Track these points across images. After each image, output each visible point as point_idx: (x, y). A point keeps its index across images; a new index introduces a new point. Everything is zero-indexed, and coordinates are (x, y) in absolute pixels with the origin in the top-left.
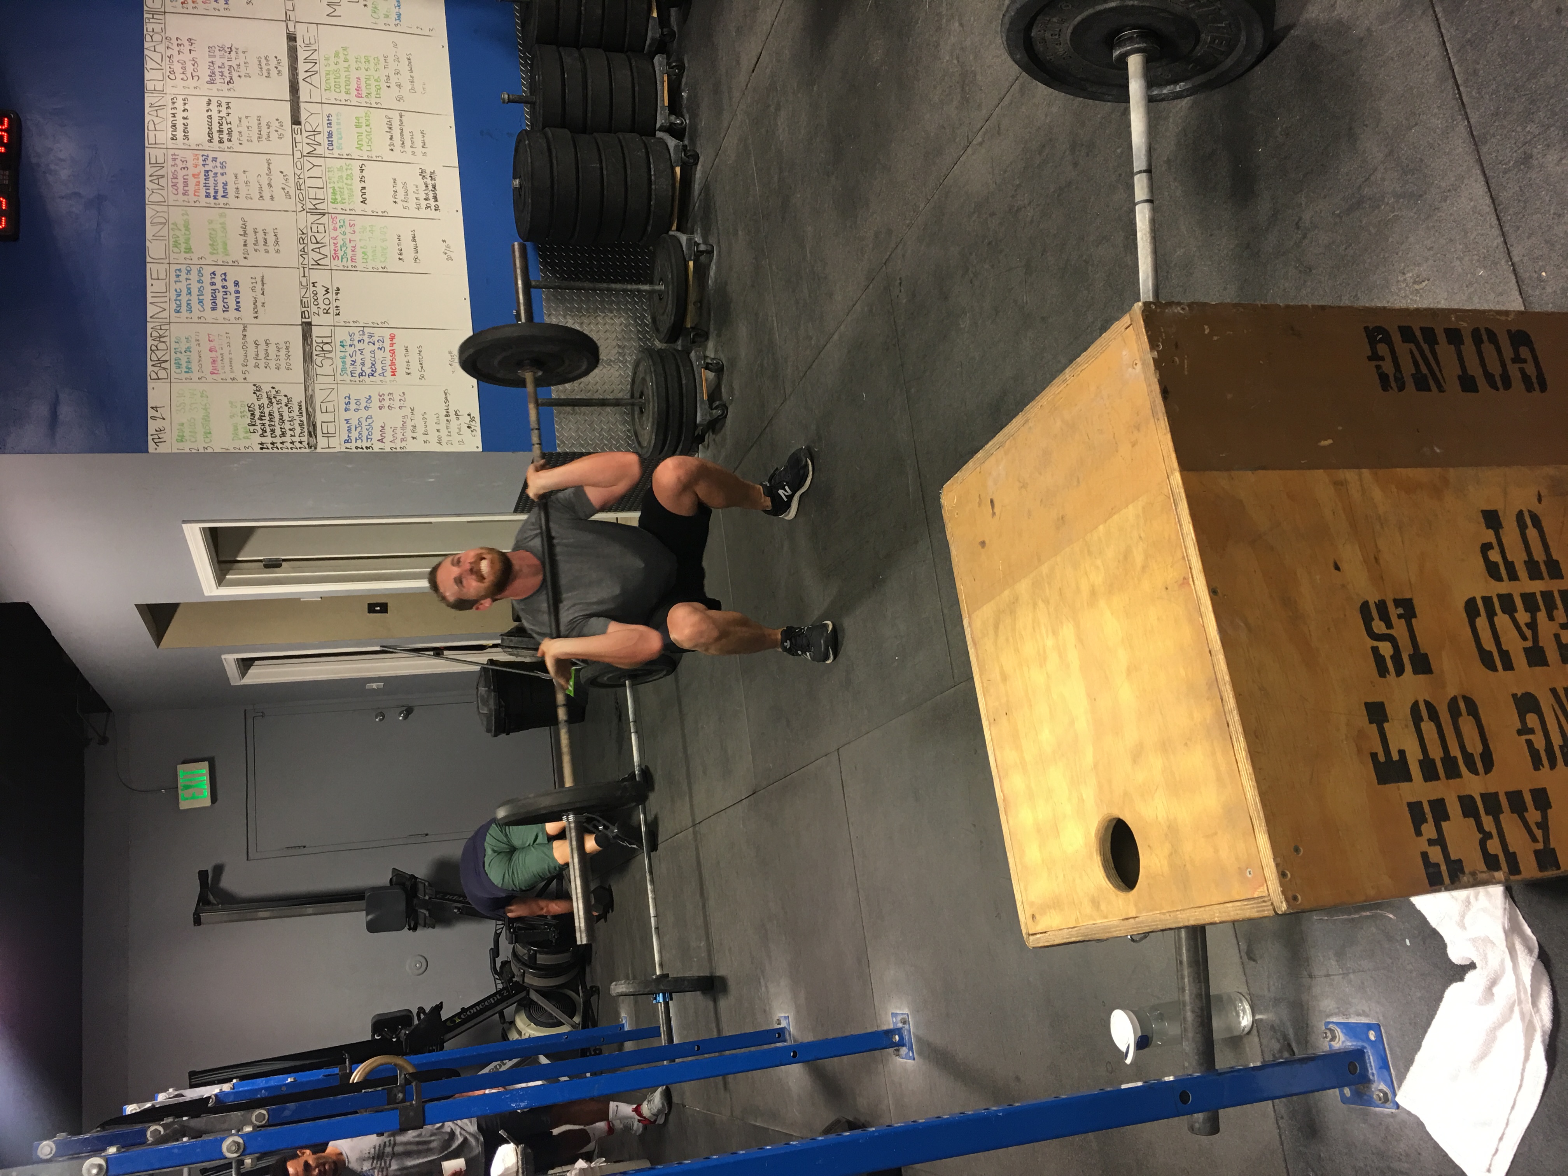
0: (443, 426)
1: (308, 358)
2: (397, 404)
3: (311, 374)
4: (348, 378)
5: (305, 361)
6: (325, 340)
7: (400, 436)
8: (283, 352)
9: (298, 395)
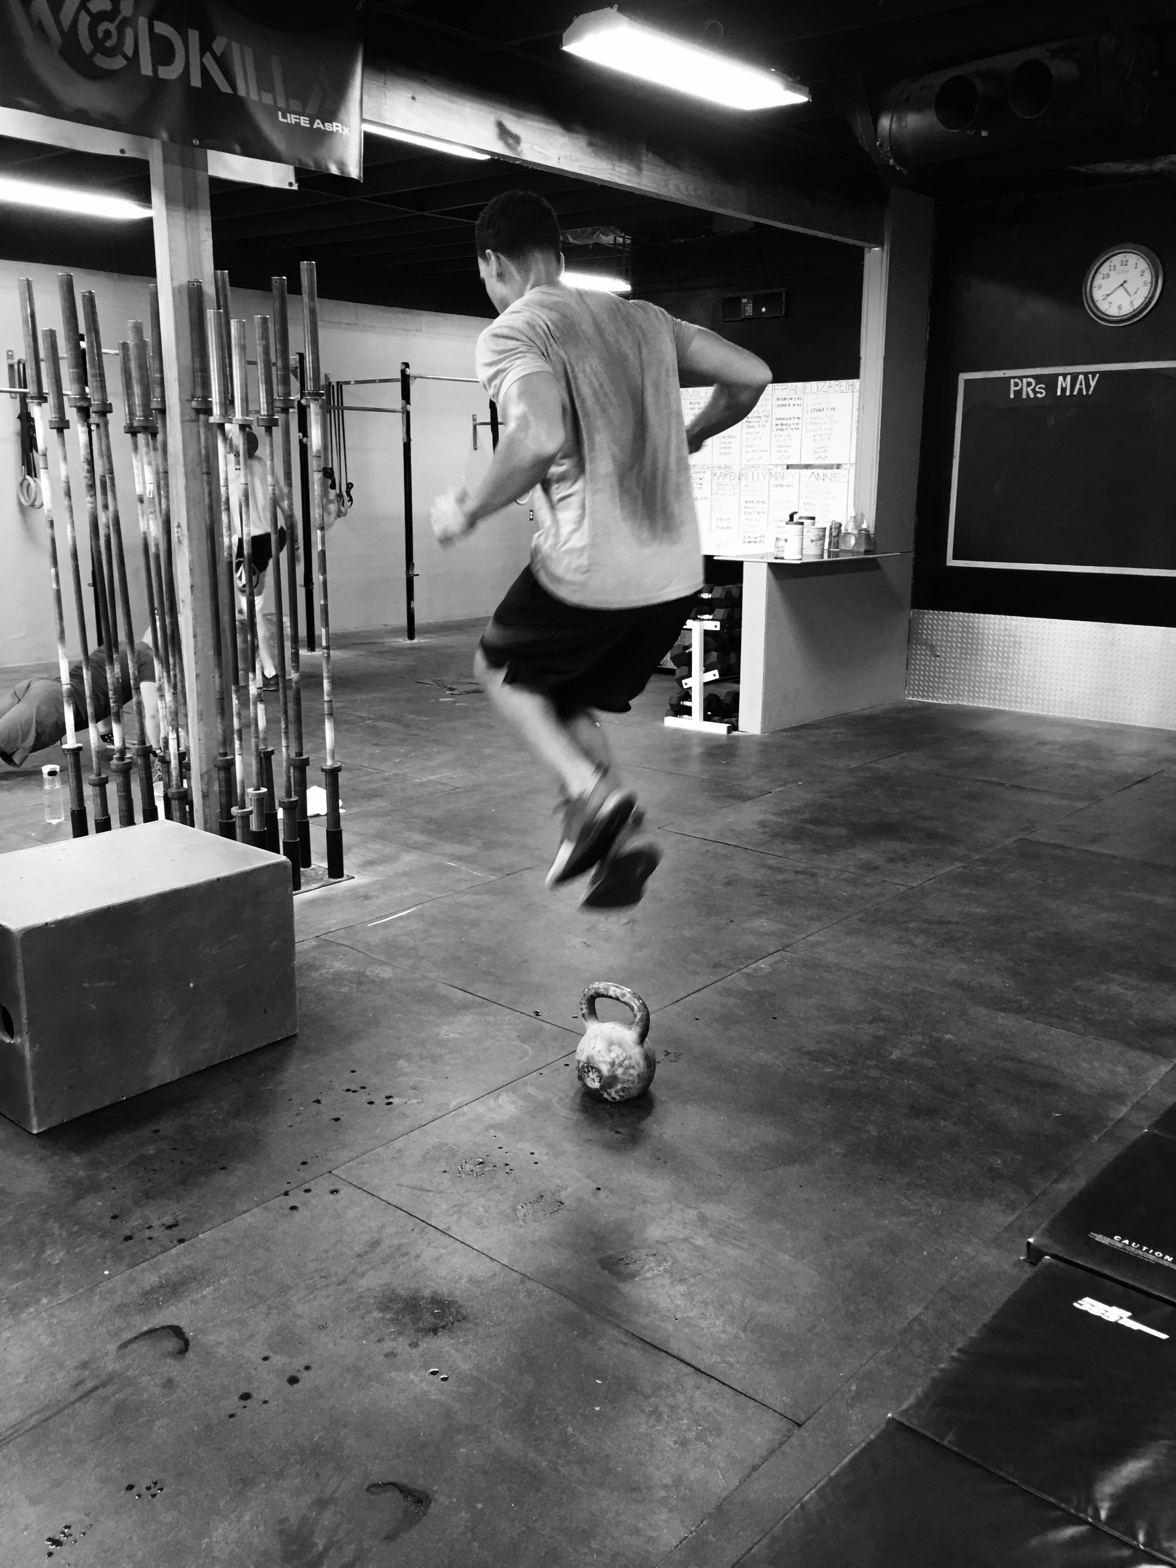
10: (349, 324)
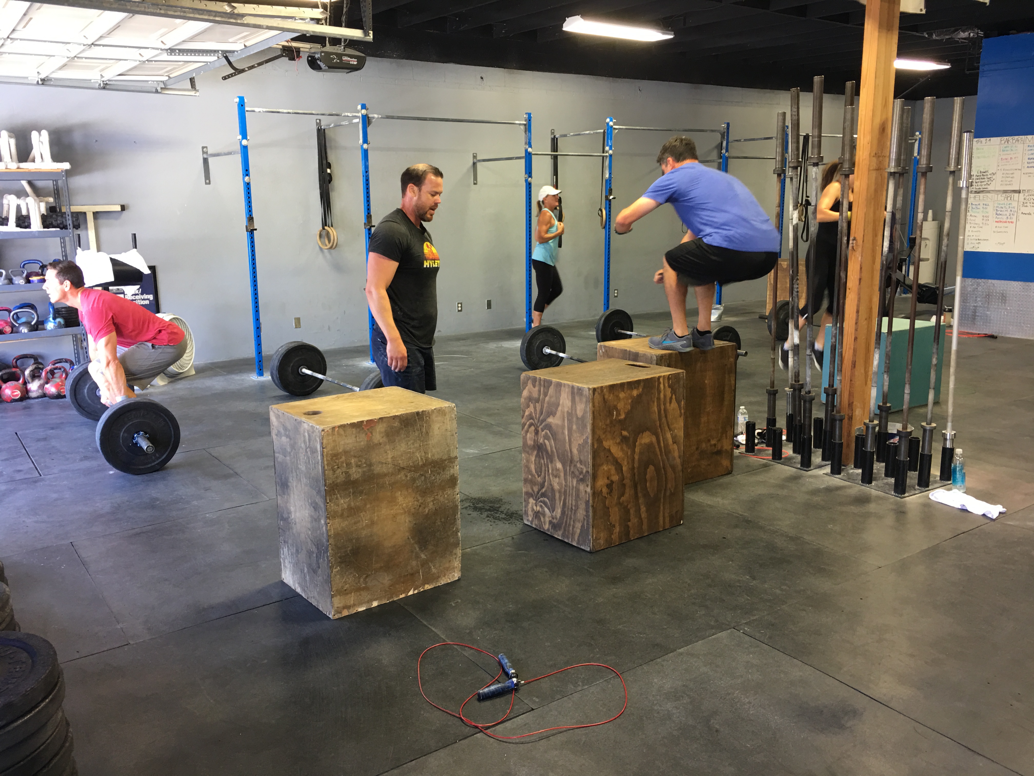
0: (974, 237)
1: (1005, 192)
2: (984, 222)
3: (998, 193)
4: (996, 205)
5: (1004, 190)
6: (1012, 199)
7: (972, 222)
8: (1009, 183)
9: (990, 188)
10: (737, 102)
